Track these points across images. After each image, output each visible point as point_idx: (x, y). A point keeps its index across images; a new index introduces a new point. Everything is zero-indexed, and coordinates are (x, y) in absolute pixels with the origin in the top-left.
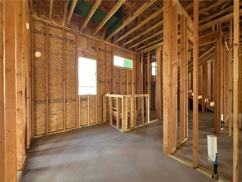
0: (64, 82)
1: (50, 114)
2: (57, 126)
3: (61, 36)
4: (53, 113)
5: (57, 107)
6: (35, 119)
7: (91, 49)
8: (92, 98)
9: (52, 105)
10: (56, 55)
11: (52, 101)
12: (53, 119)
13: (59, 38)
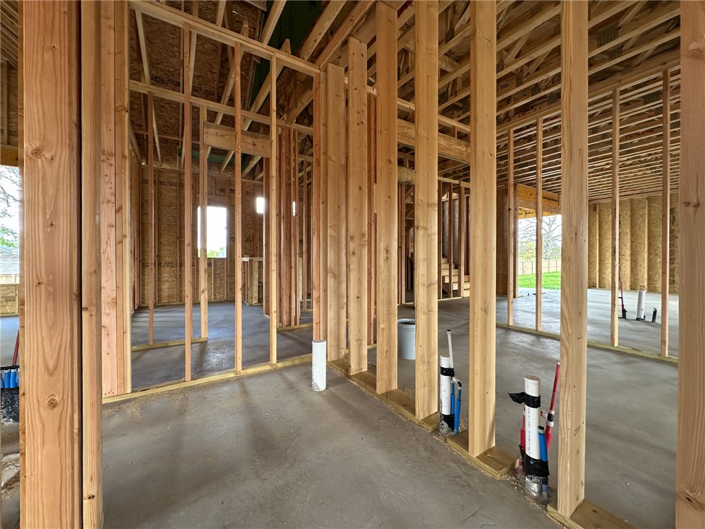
0: (178, 241)
1: (161, 281)
2: (169, 297)
3: (174, 181)
4: (164, 280)
5: (169, 273)
6: (143, 286)
7: (218, 192)
8: (220, 263)
9: (163, 269)
10: (169, 206)
11: (163, 264)
12: (164, 287)
13: (171, 184)
